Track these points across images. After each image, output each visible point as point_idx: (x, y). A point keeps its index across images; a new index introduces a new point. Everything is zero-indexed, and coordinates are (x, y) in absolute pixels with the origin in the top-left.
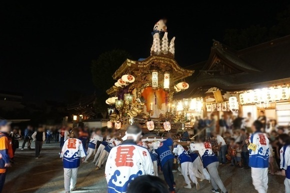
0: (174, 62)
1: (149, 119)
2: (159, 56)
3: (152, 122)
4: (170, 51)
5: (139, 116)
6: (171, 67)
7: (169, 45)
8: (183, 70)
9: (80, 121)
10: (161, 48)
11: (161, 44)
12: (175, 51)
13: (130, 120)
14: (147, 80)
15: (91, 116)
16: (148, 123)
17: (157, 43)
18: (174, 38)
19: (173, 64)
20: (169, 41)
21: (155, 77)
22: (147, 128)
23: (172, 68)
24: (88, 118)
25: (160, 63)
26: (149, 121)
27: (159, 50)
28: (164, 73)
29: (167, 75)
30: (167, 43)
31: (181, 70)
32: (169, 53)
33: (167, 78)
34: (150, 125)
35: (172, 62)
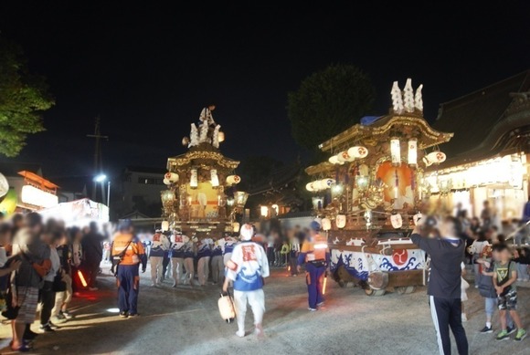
0: (424, 122)
1: (394, 212)
2: (401, 115)
3: (399, 216)
4: (416, 106)
5: (380, 208)
6: (419, 131)
7: (414, 97)
8: (438, 134)
9: (273, 217)
10: (404, 104)
11: (403, 98)
12: (424, 105)
13: (365, 215)
14: (383, 153)
15: (294, 206)
16: (393, 218)
17: (397, 97)
18: (421, 86)
19: (423, 125)
20: (414, 92)
21: (395, 146)
22: (391, 226)
23: (421, 132)
24: (288, 210)
25: (402, 126)
26: (394, 214)
27: (401, 108)
28: (408, 140)
29: (412, 143)
30: (412, 95)
31: (435, 133)
32: (416, 109)
33: (412, 147)
34: (397, 220)
35: (421, 124)
